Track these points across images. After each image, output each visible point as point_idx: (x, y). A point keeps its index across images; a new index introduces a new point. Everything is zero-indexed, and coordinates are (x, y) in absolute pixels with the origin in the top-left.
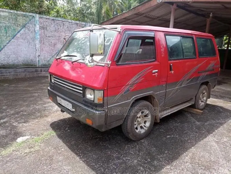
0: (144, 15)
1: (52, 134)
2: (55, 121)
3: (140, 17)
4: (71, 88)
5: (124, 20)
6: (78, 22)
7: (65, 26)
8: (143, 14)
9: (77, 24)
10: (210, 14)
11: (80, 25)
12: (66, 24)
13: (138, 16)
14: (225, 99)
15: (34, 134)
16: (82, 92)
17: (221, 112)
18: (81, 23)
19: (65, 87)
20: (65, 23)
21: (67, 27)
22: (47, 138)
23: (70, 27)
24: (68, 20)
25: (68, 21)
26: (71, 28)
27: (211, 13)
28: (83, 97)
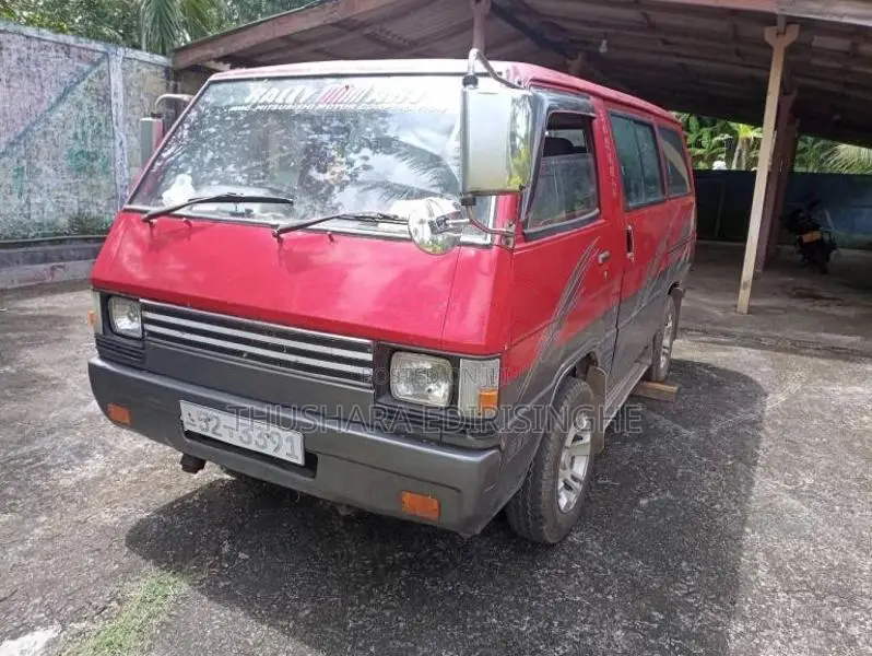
0: (368, 31)
1: (171, 591)
2: (139, 516)
3: (350, 37)
4: (292, 358)
5: (283, 44)
6: (70, 39)
7: (10, 55)
8: (363, 25)
9: (67, 48)
10: (600, 44)
11: (83, 53)
12: (13, 47)
13: (344, 31)
14: (691, 335)
15: (70, 608)
16: (368, 371)
17: (718, 384)
18: (84, 42)
19: (240, 353)
20: (9, 41)
21: (20, 60)
22: (163, 617)
23: (32, 58)
24: (18, 28)
25: (20, 34)
26: (37, 65)
27: (604, 42)
28: (378, 395)
